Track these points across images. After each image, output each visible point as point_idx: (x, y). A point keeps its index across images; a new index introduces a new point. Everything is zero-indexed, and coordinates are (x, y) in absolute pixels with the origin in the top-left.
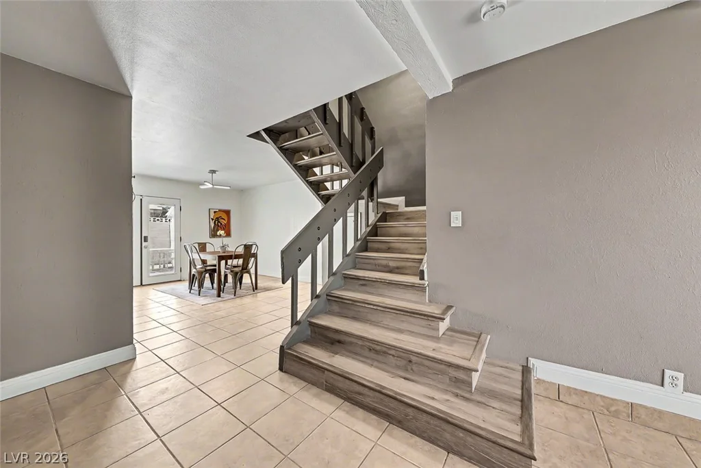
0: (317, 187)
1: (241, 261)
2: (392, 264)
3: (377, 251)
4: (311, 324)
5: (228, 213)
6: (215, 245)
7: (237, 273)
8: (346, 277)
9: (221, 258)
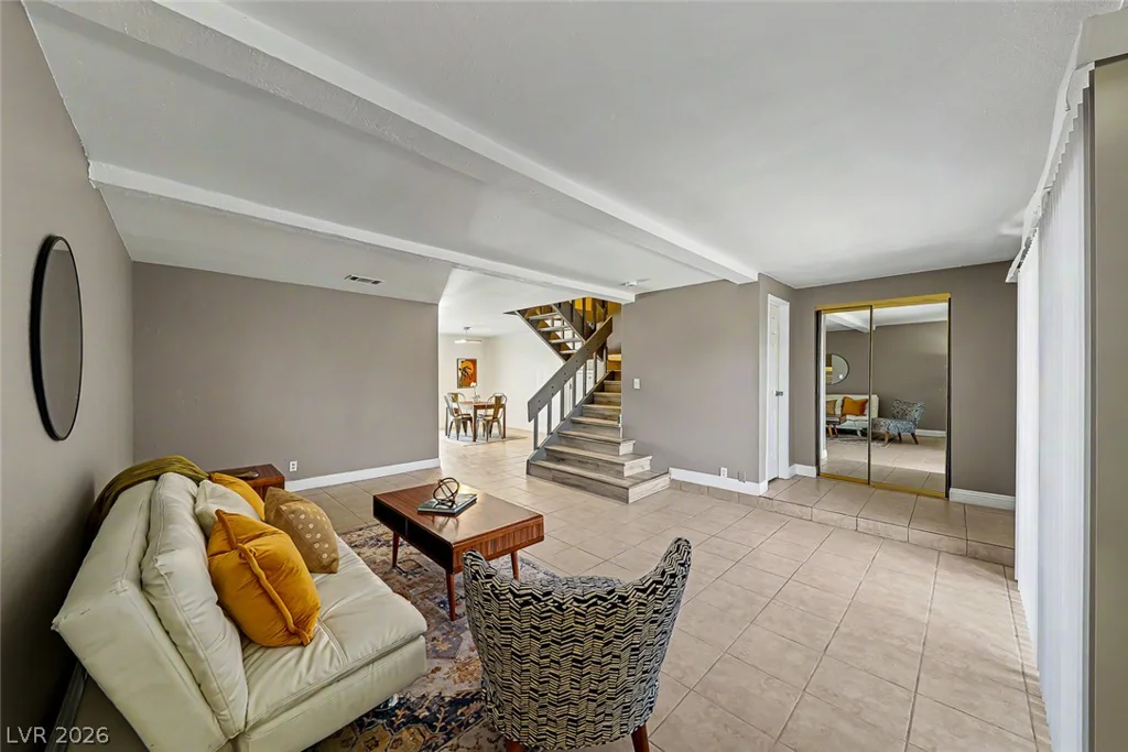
0: (558, 348)
1: (493, 410)
2: (607, 413)
3: (601, 403)
4: (547, 449)
5: (474, 362)
6: (467, 394)
7: (488, 421)
8: (574, 422)
9: (476, 408)
